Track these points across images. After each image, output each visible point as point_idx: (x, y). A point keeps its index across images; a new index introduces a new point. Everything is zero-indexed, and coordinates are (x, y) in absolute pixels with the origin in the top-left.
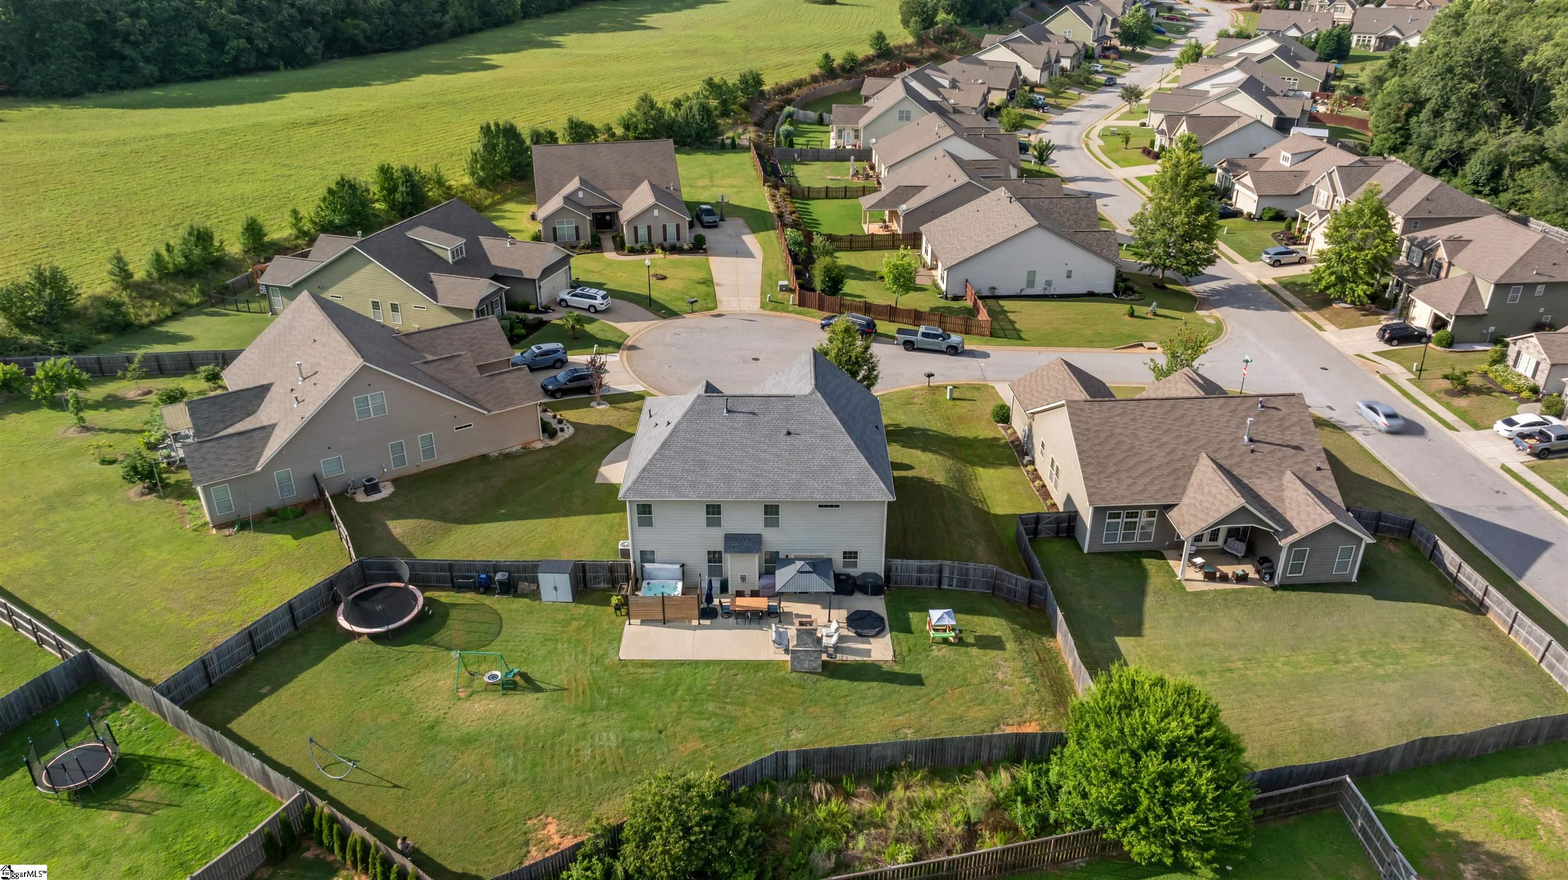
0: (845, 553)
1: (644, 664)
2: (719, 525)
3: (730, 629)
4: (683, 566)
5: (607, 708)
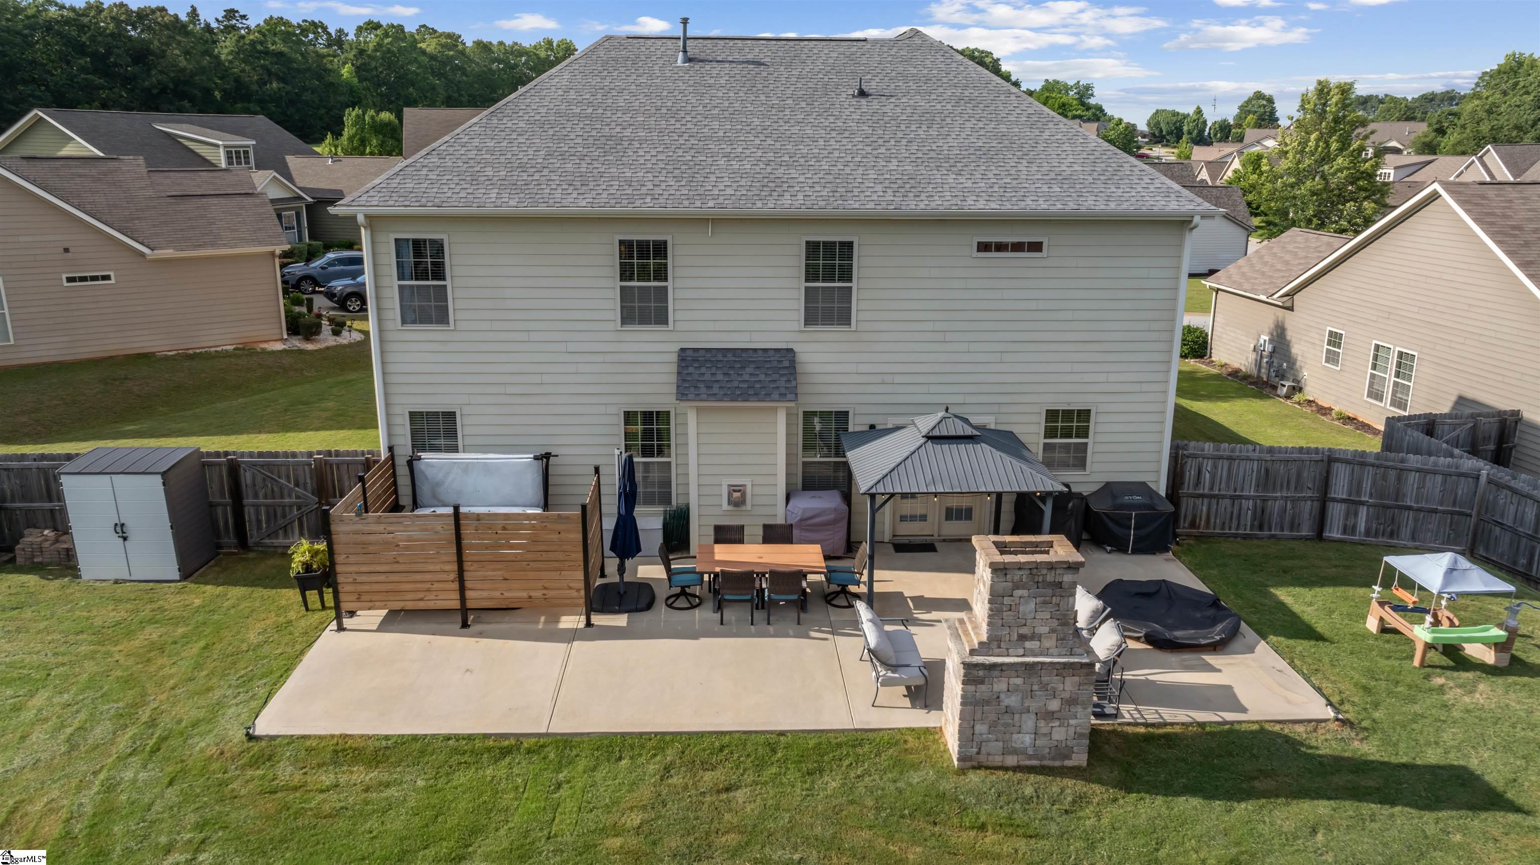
0: (1052, 415)
2: (661, 318)
3: (695, 636)
4: (545, 458)
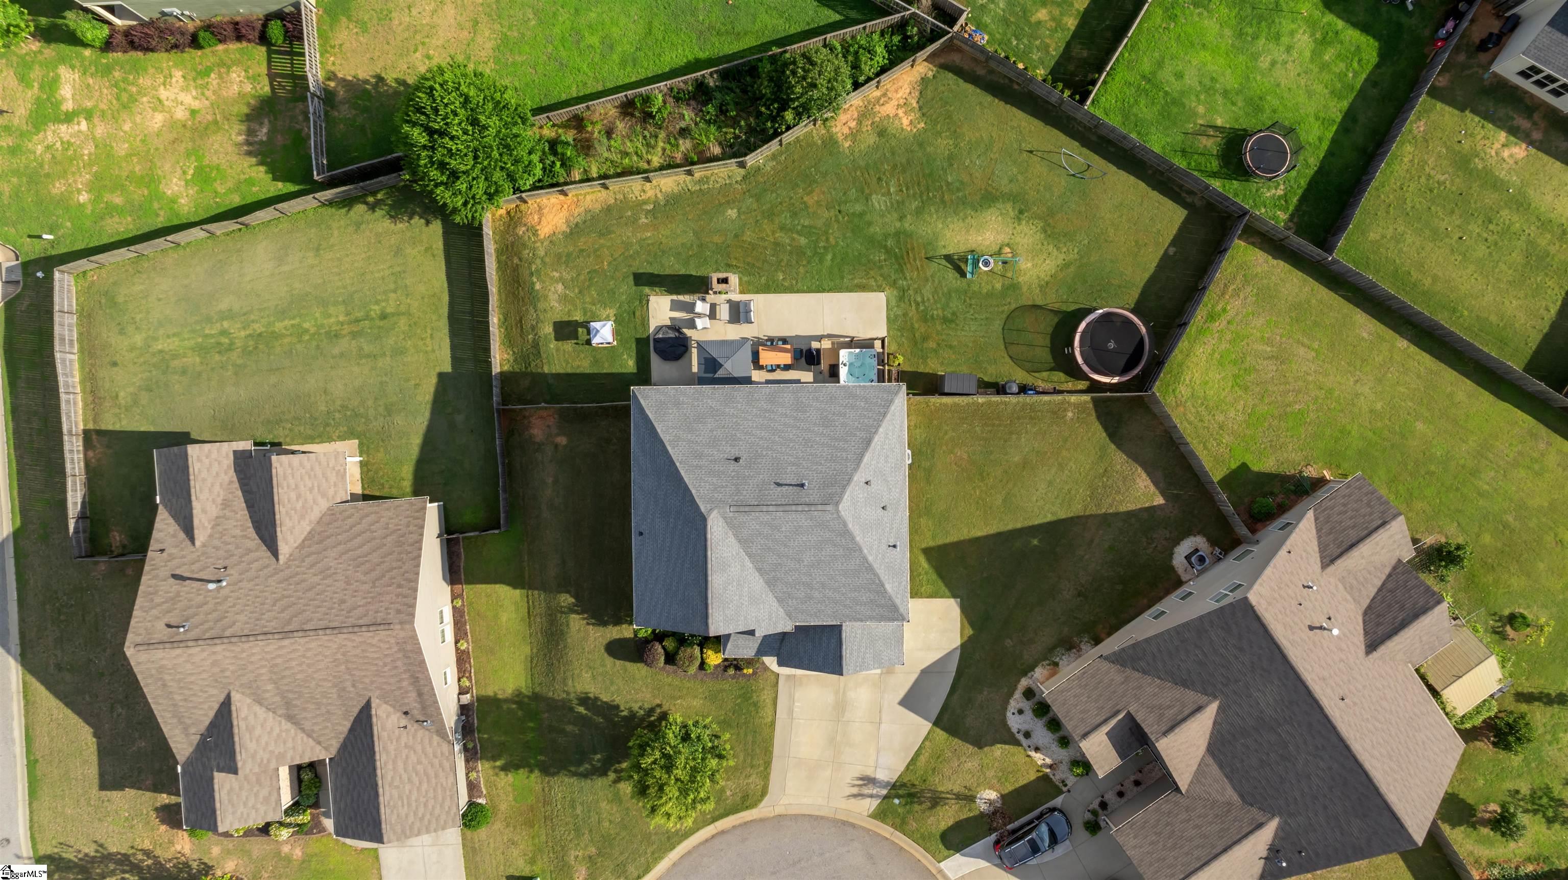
1: (863, 288)
5: (886, 236)
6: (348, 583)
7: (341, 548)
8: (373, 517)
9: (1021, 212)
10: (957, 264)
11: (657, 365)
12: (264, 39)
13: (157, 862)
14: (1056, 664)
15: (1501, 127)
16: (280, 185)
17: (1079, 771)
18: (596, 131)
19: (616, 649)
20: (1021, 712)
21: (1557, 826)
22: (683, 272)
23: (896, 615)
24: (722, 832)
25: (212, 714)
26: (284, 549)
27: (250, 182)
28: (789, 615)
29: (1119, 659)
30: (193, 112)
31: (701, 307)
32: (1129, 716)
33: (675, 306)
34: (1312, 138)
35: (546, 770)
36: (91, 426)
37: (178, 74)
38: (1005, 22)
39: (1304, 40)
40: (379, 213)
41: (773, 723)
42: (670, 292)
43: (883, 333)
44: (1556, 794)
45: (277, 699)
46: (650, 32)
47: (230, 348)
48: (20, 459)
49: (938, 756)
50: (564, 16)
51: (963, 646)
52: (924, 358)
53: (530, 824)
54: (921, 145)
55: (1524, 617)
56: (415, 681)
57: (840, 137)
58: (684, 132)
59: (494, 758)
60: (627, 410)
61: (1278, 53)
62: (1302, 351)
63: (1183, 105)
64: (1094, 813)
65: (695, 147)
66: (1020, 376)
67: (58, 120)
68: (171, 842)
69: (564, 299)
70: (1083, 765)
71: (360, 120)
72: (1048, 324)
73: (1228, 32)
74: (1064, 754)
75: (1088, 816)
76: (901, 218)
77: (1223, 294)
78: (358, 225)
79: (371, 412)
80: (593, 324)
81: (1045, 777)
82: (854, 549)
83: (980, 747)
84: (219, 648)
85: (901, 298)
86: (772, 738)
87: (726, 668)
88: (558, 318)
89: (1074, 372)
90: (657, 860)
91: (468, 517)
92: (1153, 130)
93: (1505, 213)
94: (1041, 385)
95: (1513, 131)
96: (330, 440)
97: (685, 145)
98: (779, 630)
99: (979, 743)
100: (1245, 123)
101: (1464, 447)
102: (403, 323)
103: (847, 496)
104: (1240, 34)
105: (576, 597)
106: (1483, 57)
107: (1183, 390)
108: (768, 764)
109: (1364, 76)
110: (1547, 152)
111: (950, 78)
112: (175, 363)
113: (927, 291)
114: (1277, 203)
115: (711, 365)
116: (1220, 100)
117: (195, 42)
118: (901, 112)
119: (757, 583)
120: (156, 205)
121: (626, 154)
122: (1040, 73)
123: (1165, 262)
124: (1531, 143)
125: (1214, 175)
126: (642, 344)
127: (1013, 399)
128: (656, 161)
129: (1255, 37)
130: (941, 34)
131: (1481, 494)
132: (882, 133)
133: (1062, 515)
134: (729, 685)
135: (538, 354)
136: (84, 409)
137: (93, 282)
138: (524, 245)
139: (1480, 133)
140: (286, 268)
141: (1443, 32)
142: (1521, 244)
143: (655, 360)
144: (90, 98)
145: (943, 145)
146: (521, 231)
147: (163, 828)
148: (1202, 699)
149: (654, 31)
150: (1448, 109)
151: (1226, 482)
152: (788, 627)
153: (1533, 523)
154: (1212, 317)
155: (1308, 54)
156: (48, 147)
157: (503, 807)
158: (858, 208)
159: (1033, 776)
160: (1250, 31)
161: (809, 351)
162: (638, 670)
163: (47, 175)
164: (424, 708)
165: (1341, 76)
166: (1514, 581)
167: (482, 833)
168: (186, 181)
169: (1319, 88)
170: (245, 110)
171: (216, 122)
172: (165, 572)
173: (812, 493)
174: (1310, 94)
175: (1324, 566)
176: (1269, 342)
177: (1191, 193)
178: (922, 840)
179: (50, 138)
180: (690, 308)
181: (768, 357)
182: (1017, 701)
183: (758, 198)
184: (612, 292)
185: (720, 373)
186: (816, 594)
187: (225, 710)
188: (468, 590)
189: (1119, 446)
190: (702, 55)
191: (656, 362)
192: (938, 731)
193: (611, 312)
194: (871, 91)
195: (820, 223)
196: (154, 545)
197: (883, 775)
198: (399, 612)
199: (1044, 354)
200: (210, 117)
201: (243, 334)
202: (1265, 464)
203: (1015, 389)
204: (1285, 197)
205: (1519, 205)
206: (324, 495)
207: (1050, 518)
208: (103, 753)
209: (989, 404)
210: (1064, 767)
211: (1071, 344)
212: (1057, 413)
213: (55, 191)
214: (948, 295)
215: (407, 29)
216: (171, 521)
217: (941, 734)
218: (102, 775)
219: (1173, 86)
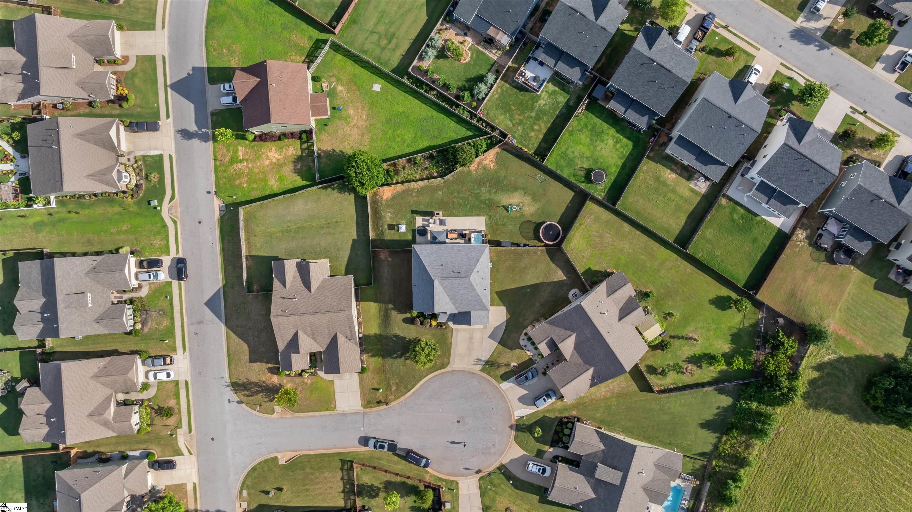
1: (478, 215)
5: (486, 200)
6: (332, 299)
7: (329, 289)
8: (337, 281)
9: (525, 193)
10: (506, 208)
11: (419, 238)
12: (300, 138)
13: (267, 385)
14: (534, 326)
15: (668, 169)
16: (304, 182)
17: (540, 356)
18: (400, 167)
19: (405, 321)
20: (523, 340)
21: (680, 374)
22: (426, 210)
23: (485, 309)
24: (436, 376)
25: (291, 337)
26: (313, 289)
27: (295, 181)
28: (456, 309)
29: (549, 323)
30: (278, 160)
31: (431, 221)
32: (551, 338)
33: (423, 220)
34: (613, 171)
35: (384, 357)
36: (248, 254)
37: (274, 148)
38: (522, 136)
39: (611, 142)
40: (335, 191)
41: (451, 343)
42: (422, 216)
43: (485, 229)
44: (680, 365)
45: (310, 332)
46: (416, 137)
47: (290, 231)
48: (225, 264)
49: (500, 353)
50: (390, 132)
51: (507, 320)
52: (497, 236)
53: (379, 373)
54: (496, 173)
55: (672, 313)
56: (350, 327)
57: (472, 170)
58: (426, 168)
59: (368, 353)
60: (411, 250)
61: (603, 145)
62: (607, 235)
63: (574, 161)
64: (545, 369)
65: (429, 173)
66: (524, 242)
67: (237, 162)
68: (271, 378)
69: (391, 218)
70: (541, 355)
71: (328, 163)
72: (533, 227)
73: (588, 139)
74: (536, 352)
75: (543, 370)
76: (490, 195)
77: (584, 218)
78: (329, 195)
79: (333, 251)
80: (400, 226)
81: (531, 359)
82: (474, 290)
83: (512, 350)
84: (296, 317)
85: (490, 218)
86: (451, 347)
87: (437, 327)
88: (389, 223)
89: (541, 241)
90: (416, 384)
91: (362, 282)
92: (565, 169)
93: (669, 194)
94: (531, 244)
95: (672, 170)
96: (321, 259)
97: (426, 172)
98: (454, 313)
99: (511, 349)
100: (592, 167)
101: (656, 264)
102: (342, 224)
103: (472, 275)
104: (592, 140)
105: (394, 305)
106: (663, 148)
107: (572, 246)
108: (450, 355)
109: (628, 153)
110: (681, 176)
111: (505, 153)
112: (274, 235)
113: (497, 216)
114: (601, 191)
115: (434, 238)
116: (585, 160)
117: (280, 139)
118: (490, 163)
119: (447, 299)
120: (267, 188)
121: (409, 175)
122: (531, 152)
123: (567, 208)
124: (677, 173)
125: (583, 182)
126: (414, 231)
127: (522, 248)
128: (418, 177)
129: (596, 141)
130: (502, 141)
131: (660, 277)
132: (485, 169)
133: (537, 282)
134: (439, 331)
135: (383, 234)
136: (246, 249)
137: (248, 211)
138: (379, 202)
139: (662, 170)
140: (307, 207)
141: (650, 141)
142: (674, 203)
143: (417, 236)
144: (247, 156)
145: (502, 173)
146: (378, 197)
147: (269, 374)
148: (571, 333)
149: (417, 137)
150: (653, 163)
151: (584, 273)
152: (456, 312)
153: (676, 286)
154: (581, 225)
155: (612, 146)
156: (235, 170)
157: (371, 368)
158: (477, 191)
159: (527, 358)
160: (594, 139)
161: (462, 234)
162: (412, 327)
163: (234, 179)
164: (352, 336)
165: (622, 152)
166: (670, 303)
167: (365, 375)
168: (276, 181)
169: (615, 156)
170: (293, 160)
171: (285, 163)
172: (278, 296)
173: (463, 274)
174: (612, 158)
175: (607, 297)
176: (598, 232)
177: (576, 187)
178: (495, 378)
179: (235, 168)
180: (428, 221)
181: (450, 235)
182: (523, 336)
183: (448, 188)
184: (405, 216)
185: (437, 241)
186: (464, 303)
187: (296, 335)
188: (362, 303)
189: (553, 263)
190: (432, 144)
191: (418, 237)
192: (500, 345)
193: (405, 222)
194: (482, 157)
195: (466, 196)
196: (274, 289)
197: (483, 359)
198: (347, 307)
199: (532, 235)
200: (283, 161)
201: (294, 227)
202: (596, 268)
203: (522, 245)
204: (604, 189)
205: (674, 192)
206: (323, 275)
207: (533, 283)
208: (250, 352)
209: (515, 249)
210: (536, 356)
211: (539, 232)
212: (535, 253)
213: (236, 183)
214: (504, 218)
215: (343, 135)
216: (278, 282)
217: (500, 346)
218: (250, 359)
219: (571, 156)
